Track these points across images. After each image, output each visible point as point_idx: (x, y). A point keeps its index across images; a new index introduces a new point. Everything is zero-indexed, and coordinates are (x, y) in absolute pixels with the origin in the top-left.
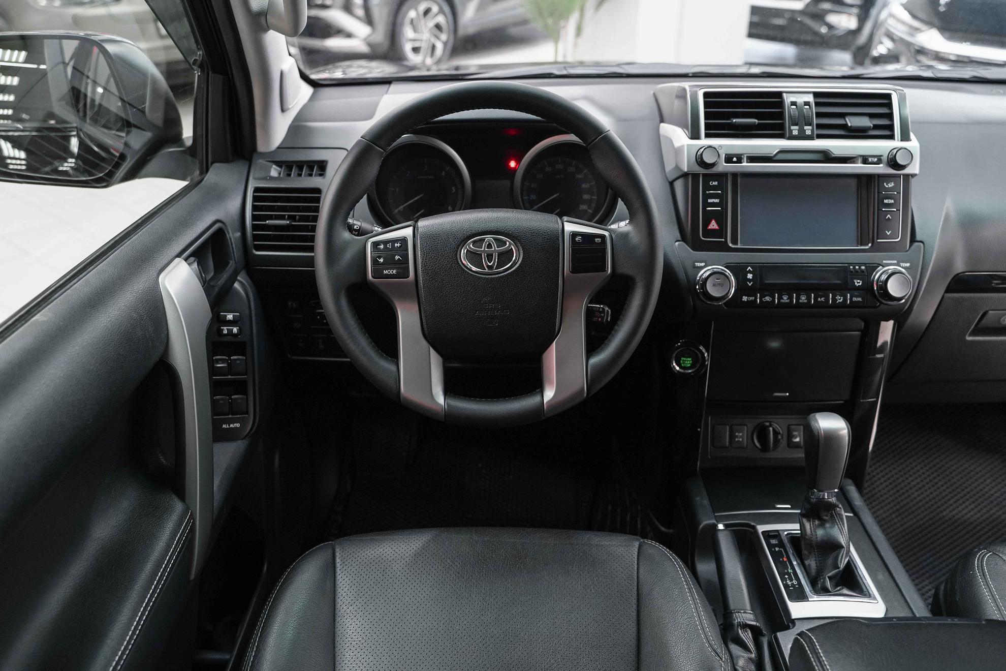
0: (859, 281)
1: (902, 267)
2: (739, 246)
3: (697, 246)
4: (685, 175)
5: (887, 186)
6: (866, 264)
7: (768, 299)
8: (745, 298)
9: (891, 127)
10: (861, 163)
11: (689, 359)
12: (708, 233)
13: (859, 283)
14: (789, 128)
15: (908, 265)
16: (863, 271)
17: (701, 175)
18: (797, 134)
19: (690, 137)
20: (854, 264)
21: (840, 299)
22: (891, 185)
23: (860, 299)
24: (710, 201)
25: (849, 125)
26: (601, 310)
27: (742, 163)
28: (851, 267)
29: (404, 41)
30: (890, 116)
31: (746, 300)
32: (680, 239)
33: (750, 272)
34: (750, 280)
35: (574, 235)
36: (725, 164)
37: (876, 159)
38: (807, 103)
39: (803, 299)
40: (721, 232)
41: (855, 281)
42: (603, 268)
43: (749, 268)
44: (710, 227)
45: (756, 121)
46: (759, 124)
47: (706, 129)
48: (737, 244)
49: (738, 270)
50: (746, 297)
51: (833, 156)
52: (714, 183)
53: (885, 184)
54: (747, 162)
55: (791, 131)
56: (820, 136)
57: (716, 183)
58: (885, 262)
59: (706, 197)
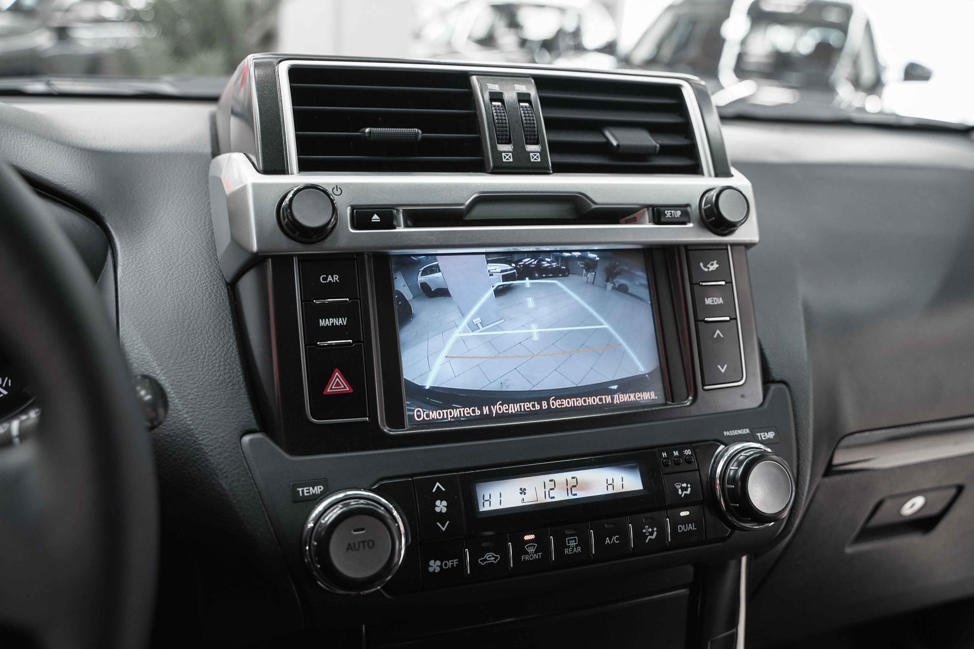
0: (684, 485)
1: (761, 442)
2: (407, 429)
3: (300, 440)
4: (255, 261)
5: (706, 270)
6: (691, 442)
7: (490, 557)
8: (435, 566)
9: (691, 151)
10: (650, 222)
12: (327, 404)
13: (686, 489)
14: (494, 148)
15: (771, 435)
16: (688, 461)
17: (295, 260)
19: (261, 167)
20: (669, 448)
21: (651, 534)
22: (714, 266)
23: (692, 527)
24: (323, 323)
25: (615, 143)
27: (395, 228)
28: (665, 455)
30: (688, 130)
31: (438, 570)
32: (254, 425)
33: (440, 495)
34: (442, 517)
36: (352, 231)
37: (679, 213)
38: (524, 97)
39: (572, 545)
40: (358, 399)
43: (438, 484)
44: (332, 388)
45: (420, 131)
46: (427, 139)
47: (300, 150)
48: (402, 426)
49: (409, 493)
50: (438, 563)
51: (594, 206)
52: (330, 278)
53: (701, 264)
54: (406, 226)
55: (497, 155)
56: (560, 169)
57: (336, 278)
58: (726, 433)
59: (313, 314)
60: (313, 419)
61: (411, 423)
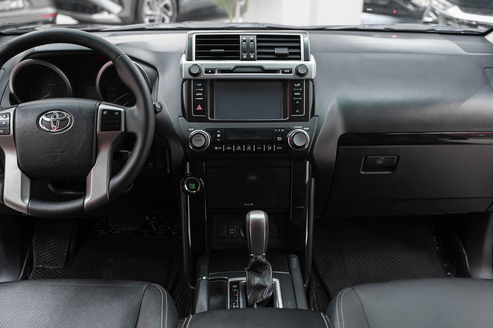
0: (280, 138)
1: (305, 130)
2: (215, 119)
3: (190, 119)
4: (184, 80)
5: (296, 86)
6: (284, 128)
7: (229, 148)
8: (216, 148)
9: (299, 54)
10: (281, 73)
11: (193, 184)
12: (196, 112)
13: (280, 139)
14: (242, 54)
15: (308, 129)
16: (282, 132)
17: (192, 80)
18: (246, 57)
19: (187, 59)
20: (278, 129)
21: (270, 148)
22: (298, 85)
23: (281, 148)
24: (197, 94)
25: (276, 52)
26: (126, 153)
27: (214, 73)
28: (276, 130)
29: (144, 15)
30: (299, 48)
31: (217, 149)
32: (182, 115)
33: (219, 133)
34: (219, 138)
35: (103, 110)
36: (205, 74)
37: (289, 71)
38: (252, 41)
39: (249, 148)
40: (204, 111)
41: (278, 138)
42: (119, 128)
43: (219, 131)
44: (197, 109)
45: (224, 50)
46: (225, 52)
47: (196, 55)
48: (213, 118)
49: (212, 132)
50: (217, 147)
51: (265, 69)
52: (199, 85)
53: (295, 84)
54: (218, 73)
55: (242, 56)
56: (259, 59)
57: (201, 85)
58: (295, 127)
59: (195, 92)
60: (193, 115)
61: (216, 117)
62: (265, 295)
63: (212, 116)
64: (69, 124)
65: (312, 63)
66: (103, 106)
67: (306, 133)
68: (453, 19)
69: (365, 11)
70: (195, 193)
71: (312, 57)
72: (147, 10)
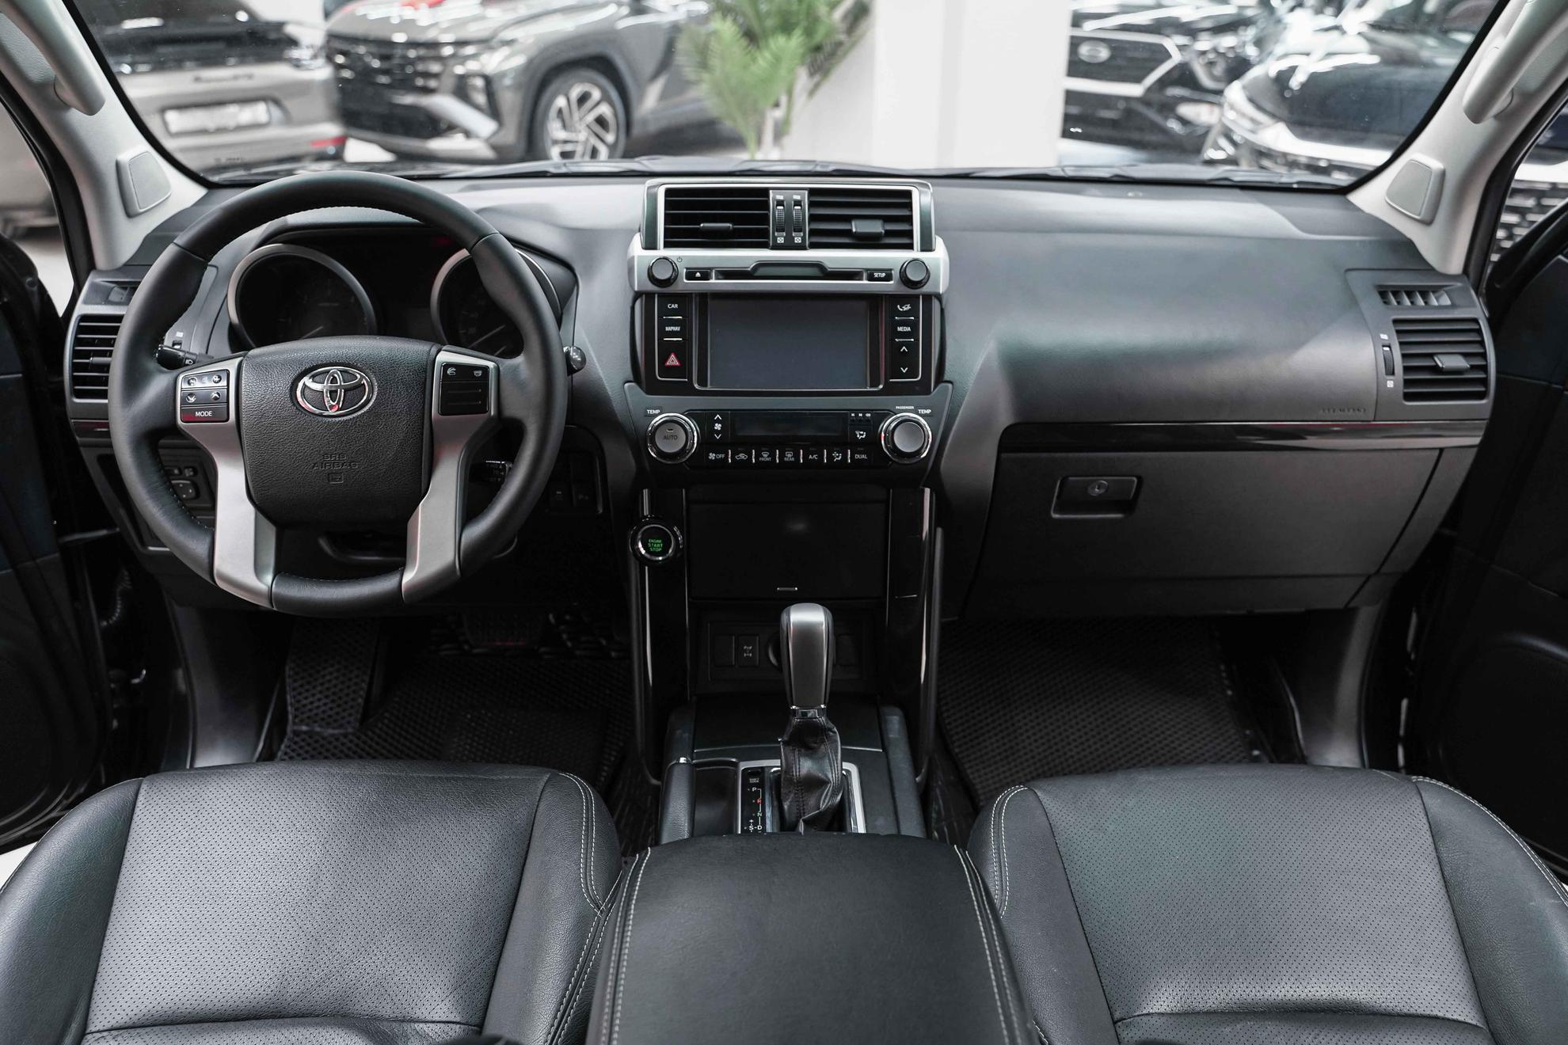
0: (862, 433)
1: (921, 415)
2: (709, 388)
3: (651, 387)
4: (638, 295)
5: (901, 310)
6: (872, 410)
7: (742, 456)
8: (712, 456)
9: (909, 234)
10: (866, 280)
11: (658, 541)
12: (667, 371)
13: (862, 435)
14: (774, 234)
15: (928, 411)
16: (868, 420)
17: (656, 296)
18: (783, 242)
19: (644, 246)
20: (857, 411)
21: (837, 457)
22: (907, 308)
23: (864, 457)
24: (667, 329)
25: (854, 230)
26: (501, 467)
27: (708, 280)
28: (853, 415)
29: (549, 142)
30: (909, 219)
31: (714, 458)
32: (631, 378)
33: (718, 421)
34: (718, 432)
35: (447, 366)
36: (685, 281)
37: (884, 275)
38: (798, 203)
39: (789, 456)
40: (683, 370)
41: (857, 433)
42: (483, 409)
43: (718, 416)
44: (669, 363)
45: (731, 225)
46: (734, 229)
47: (666, 236)
48: (706, 386)
49: (703, 418)
50: (714, 455)
51: (829, 270)
52: (673, 306)
53: (898, 306)
54: (717, 279)
55: (775, 238)
56: (814, 246)
57: (676, 306)
58: (897, 407)
59: (663, 324)
60: (659, 378)
61: (711, 385)
62: (824, 801)
63: (703, 381)
64: (365, 398)
65: (938, 257)
66: (445, 356)
67: (923, 421)
68: (1273, 153)
69: (1066, 134)
70: (662, 560)
71: (939, 243)
72: (555, 130)
